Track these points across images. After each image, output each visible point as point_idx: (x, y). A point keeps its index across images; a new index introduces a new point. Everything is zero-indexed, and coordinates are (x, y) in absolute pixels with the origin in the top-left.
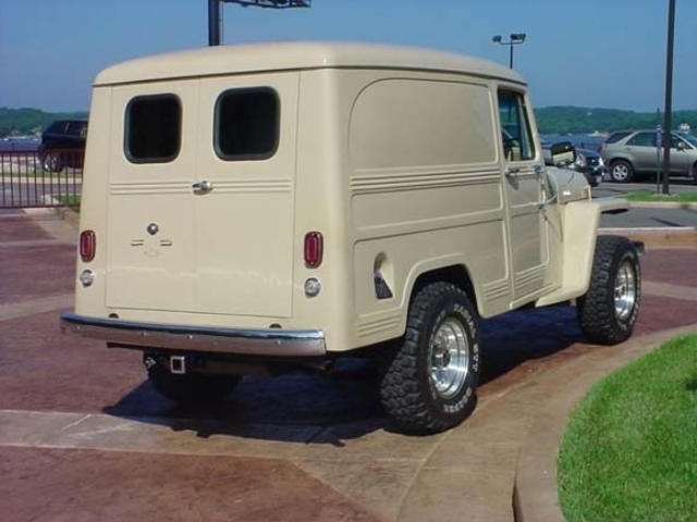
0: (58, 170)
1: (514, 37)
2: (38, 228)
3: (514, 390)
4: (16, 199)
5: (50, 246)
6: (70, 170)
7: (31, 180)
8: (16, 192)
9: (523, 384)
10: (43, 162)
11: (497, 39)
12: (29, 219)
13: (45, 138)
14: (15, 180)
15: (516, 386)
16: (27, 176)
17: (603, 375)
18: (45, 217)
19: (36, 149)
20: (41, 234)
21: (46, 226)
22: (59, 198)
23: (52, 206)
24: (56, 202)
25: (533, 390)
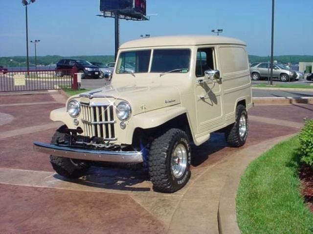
0: (62, 76)
1: (219, 30)
2: (51, 97)
3: (219, 164)
4: (47, 86)
5: (54, 104)
6: (65, 76)
7: (52, 80)
8: (47, 84)
9: (222, 161)
10: (57, 74)
11: (213, 31)
12: (49, 94)
13: (58, 66)
14: (47, 80)
15: (219, 162)
16: (51, 78)
17: (253, 159)
18: (54, 93)
19: (54, 69)
20: (52, 99)
21: (54, 96)
22: (59, 86)
23: (56, 89)
24: (58, 88)
25: (226, 164)
